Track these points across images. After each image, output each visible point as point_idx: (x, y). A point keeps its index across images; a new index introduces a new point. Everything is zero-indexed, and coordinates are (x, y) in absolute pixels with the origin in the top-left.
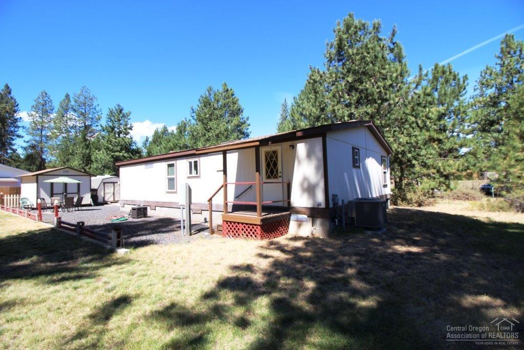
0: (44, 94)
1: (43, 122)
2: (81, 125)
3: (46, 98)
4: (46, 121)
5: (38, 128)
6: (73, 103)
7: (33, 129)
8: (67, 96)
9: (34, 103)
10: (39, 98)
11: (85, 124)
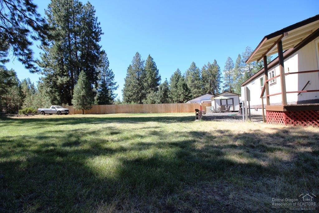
0: (229, 59)
1: (230, 73)
2: (247, 70)
3: (230, 60)
4: (231, 72)
5: (228, 76)
6: (242, 58)
7: (226, 77)
8: (239, 56)
9: (225, 65)
10: (227, 61)
11: (249, 68)
